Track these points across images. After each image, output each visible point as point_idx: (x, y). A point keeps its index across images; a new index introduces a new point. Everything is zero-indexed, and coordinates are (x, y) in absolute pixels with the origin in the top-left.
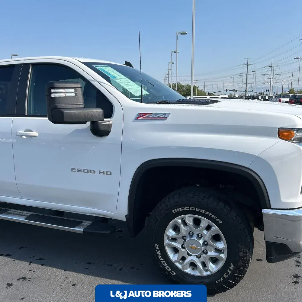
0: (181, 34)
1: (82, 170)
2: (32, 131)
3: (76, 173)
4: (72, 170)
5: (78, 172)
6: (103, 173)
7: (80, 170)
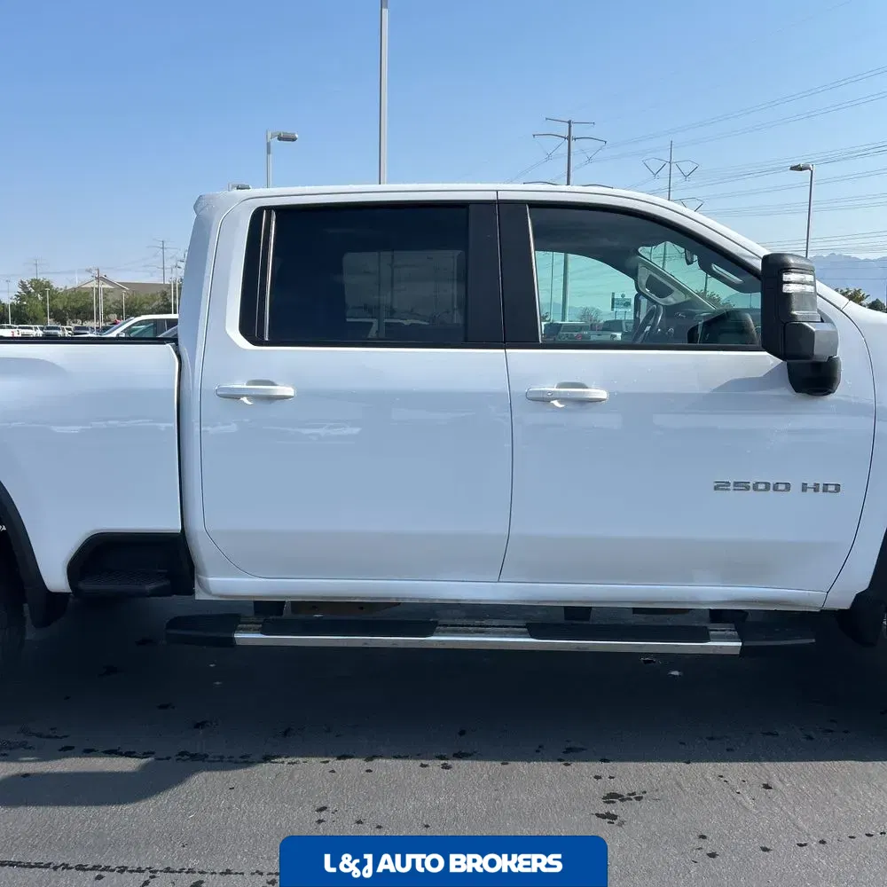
0: (280, 139)
1: (751, 485)
2: (587, 388)
3: (731, 494)
4: (716, 488)
5: (737, 492)
6: (816, 489)
7: (742, 486)
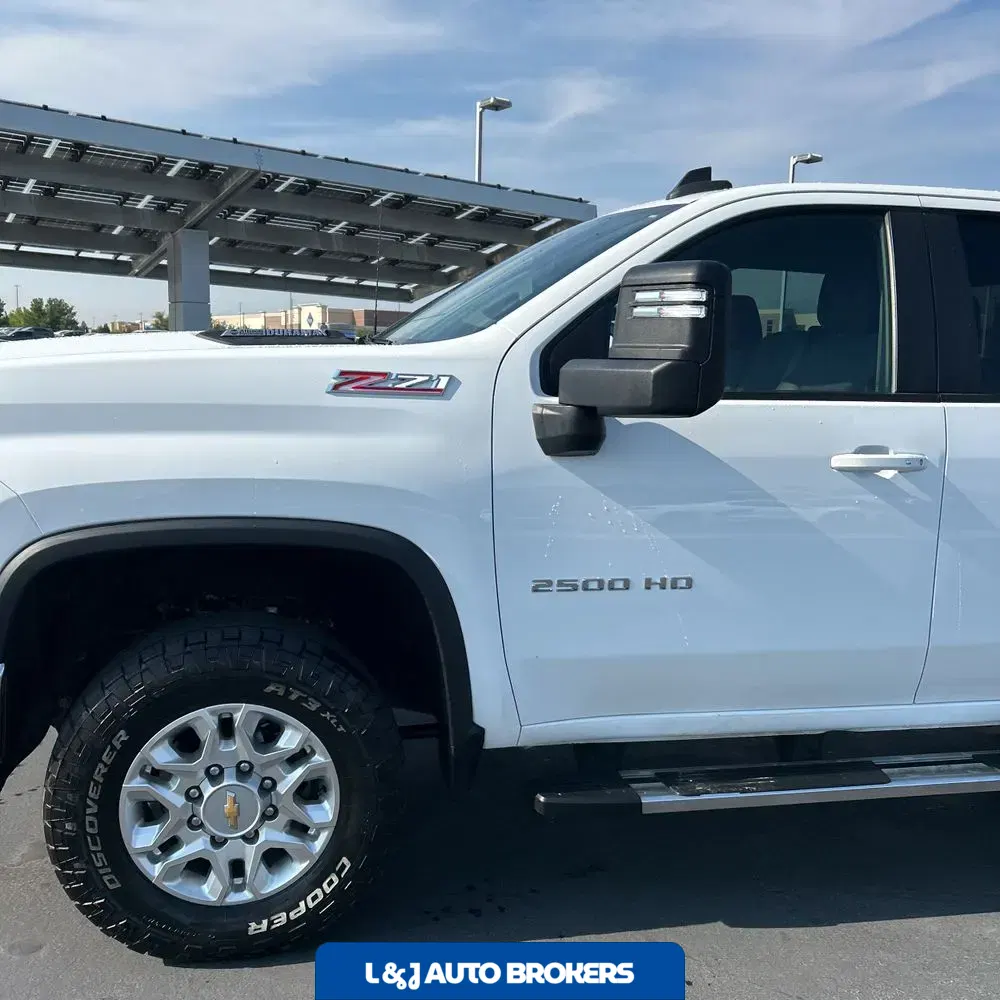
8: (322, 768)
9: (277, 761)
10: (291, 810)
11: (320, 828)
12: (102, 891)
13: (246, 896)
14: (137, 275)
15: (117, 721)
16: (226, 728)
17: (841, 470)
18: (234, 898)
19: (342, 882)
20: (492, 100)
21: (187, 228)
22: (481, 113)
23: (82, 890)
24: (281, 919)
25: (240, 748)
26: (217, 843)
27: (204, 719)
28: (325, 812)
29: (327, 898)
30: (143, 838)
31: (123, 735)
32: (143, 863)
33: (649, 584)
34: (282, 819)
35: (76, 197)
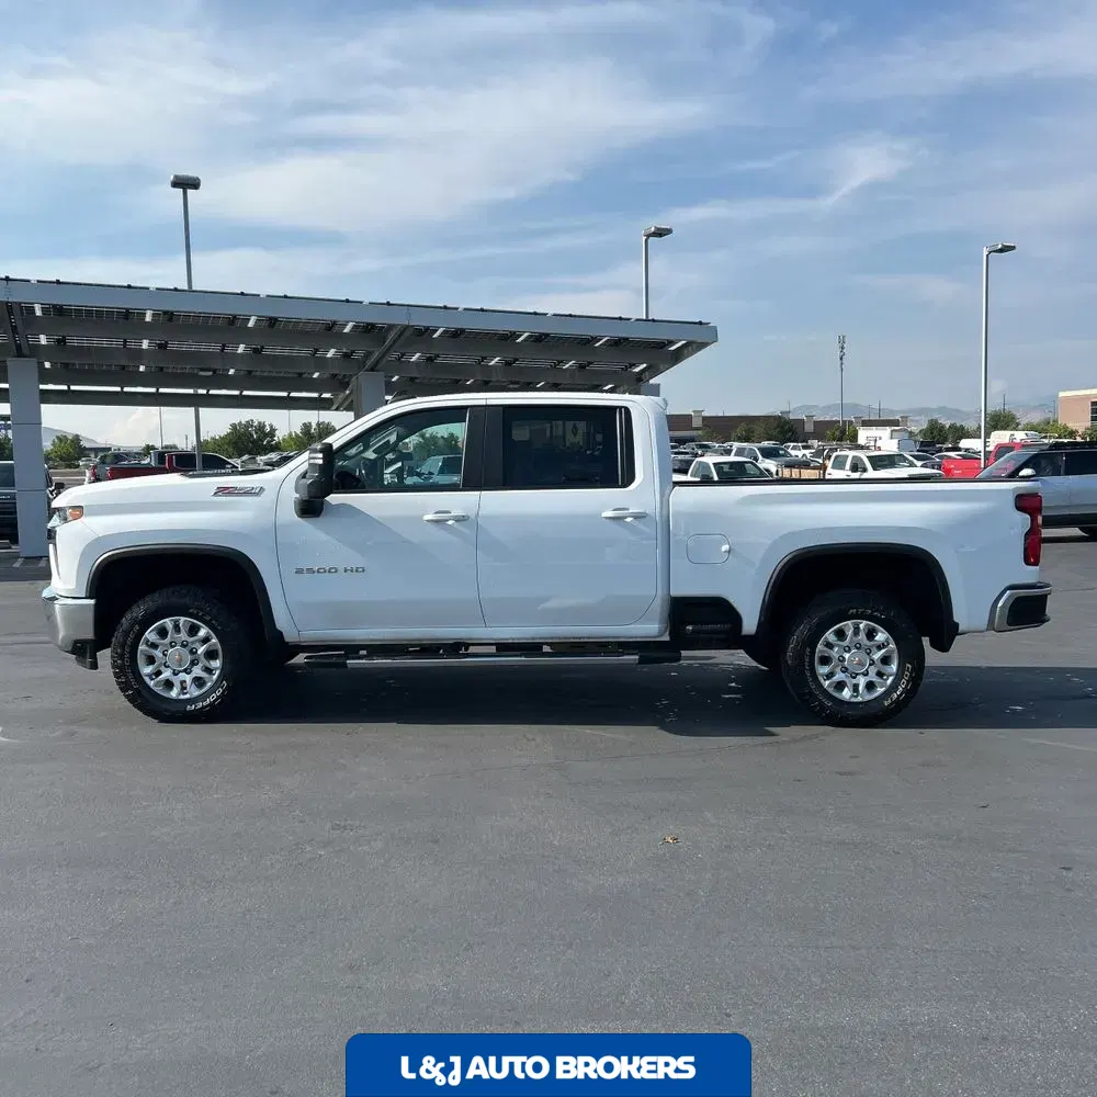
8: (215, 644)
9: (199, 641)
10: (203, 662)
11: (216, 669)
12: (131, 688)
13: (187, 696)
14: (337, 409)
15: (135, 621)
16: (177, 628)
17: (428, 521)
18: (182, 697)
19: (224, 691)
20: (653, 229)
21: (367, 370)
22: (646, 240)
23: (124, 688)
24: (200, 705)
25: (183, 636)
26: (175, 674)
27: (168, 622)
28: (216, 664)
29: (218, 698)
30: (147, 670)
31: (137, 627)
32: (147, 679)
33: (345, 571)
34: (200, 665)
35: (278, 351)
